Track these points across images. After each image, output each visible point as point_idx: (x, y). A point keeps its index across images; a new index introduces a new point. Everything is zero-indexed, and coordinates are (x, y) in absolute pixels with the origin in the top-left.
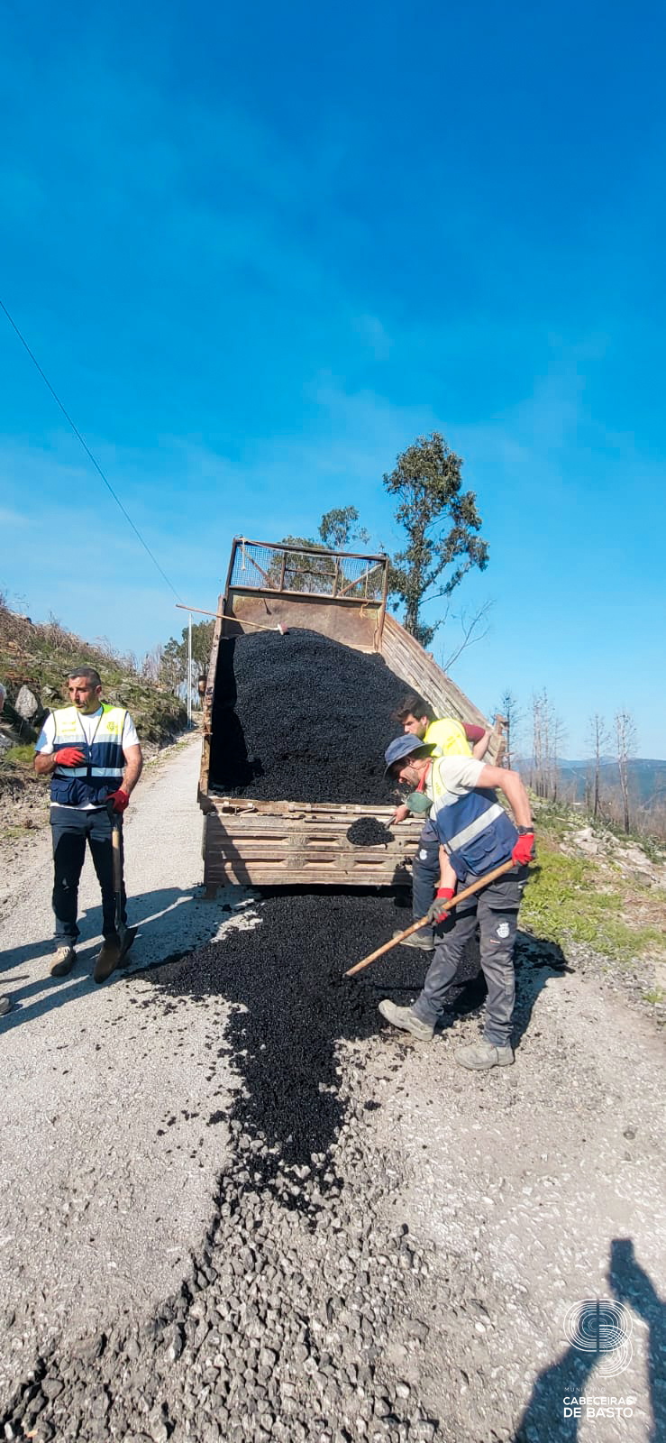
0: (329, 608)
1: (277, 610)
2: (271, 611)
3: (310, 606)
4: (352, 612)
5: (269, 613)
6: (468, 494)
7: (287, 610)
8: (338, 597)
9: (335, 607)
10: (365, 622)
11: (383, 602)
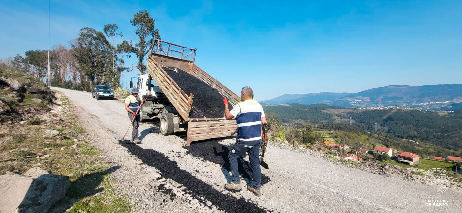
0: (179, 62)
1: (165, 61)
2: (162, 61)
3: (174, 61)
4: (185, 63)
5: (161, 61)
6: (157, 30)
7: (168, 61)
8: (182, 59)
9: (181, 61)
10: (188, 66)
11: (193, 61)
